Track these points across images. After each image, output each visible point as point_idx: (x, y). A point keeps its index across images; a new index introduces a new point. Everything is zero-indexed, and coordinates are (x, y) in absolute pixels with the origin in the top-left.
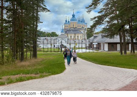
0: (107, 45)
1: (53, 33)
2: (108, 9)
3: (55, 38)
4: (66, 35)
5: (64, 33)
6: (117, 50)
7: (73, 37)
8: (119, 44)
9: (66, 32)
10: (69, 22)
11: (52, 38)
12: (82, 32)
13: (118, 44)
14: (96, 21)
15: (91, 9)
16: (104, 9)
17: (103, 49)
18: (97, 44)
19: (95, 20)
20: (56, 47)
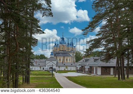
0: (100, 68)
1: (41, 55)
2: (106, 31)
3: (44, 60)
4: (56, 58)
5: (53, 56)
6: (110, 74)
7: (62, 60)
8: (113, 68)
9: (55, 55)
10: (58, 45)
11: (40, 60)
12: (71, 54)
13: (111, 68)
14: (92, 44)
15: (88, 31)
16: (102, 32)
17: (96, 73)
18: (89, 67)
19: (90, 43)
20: (45, 69)
